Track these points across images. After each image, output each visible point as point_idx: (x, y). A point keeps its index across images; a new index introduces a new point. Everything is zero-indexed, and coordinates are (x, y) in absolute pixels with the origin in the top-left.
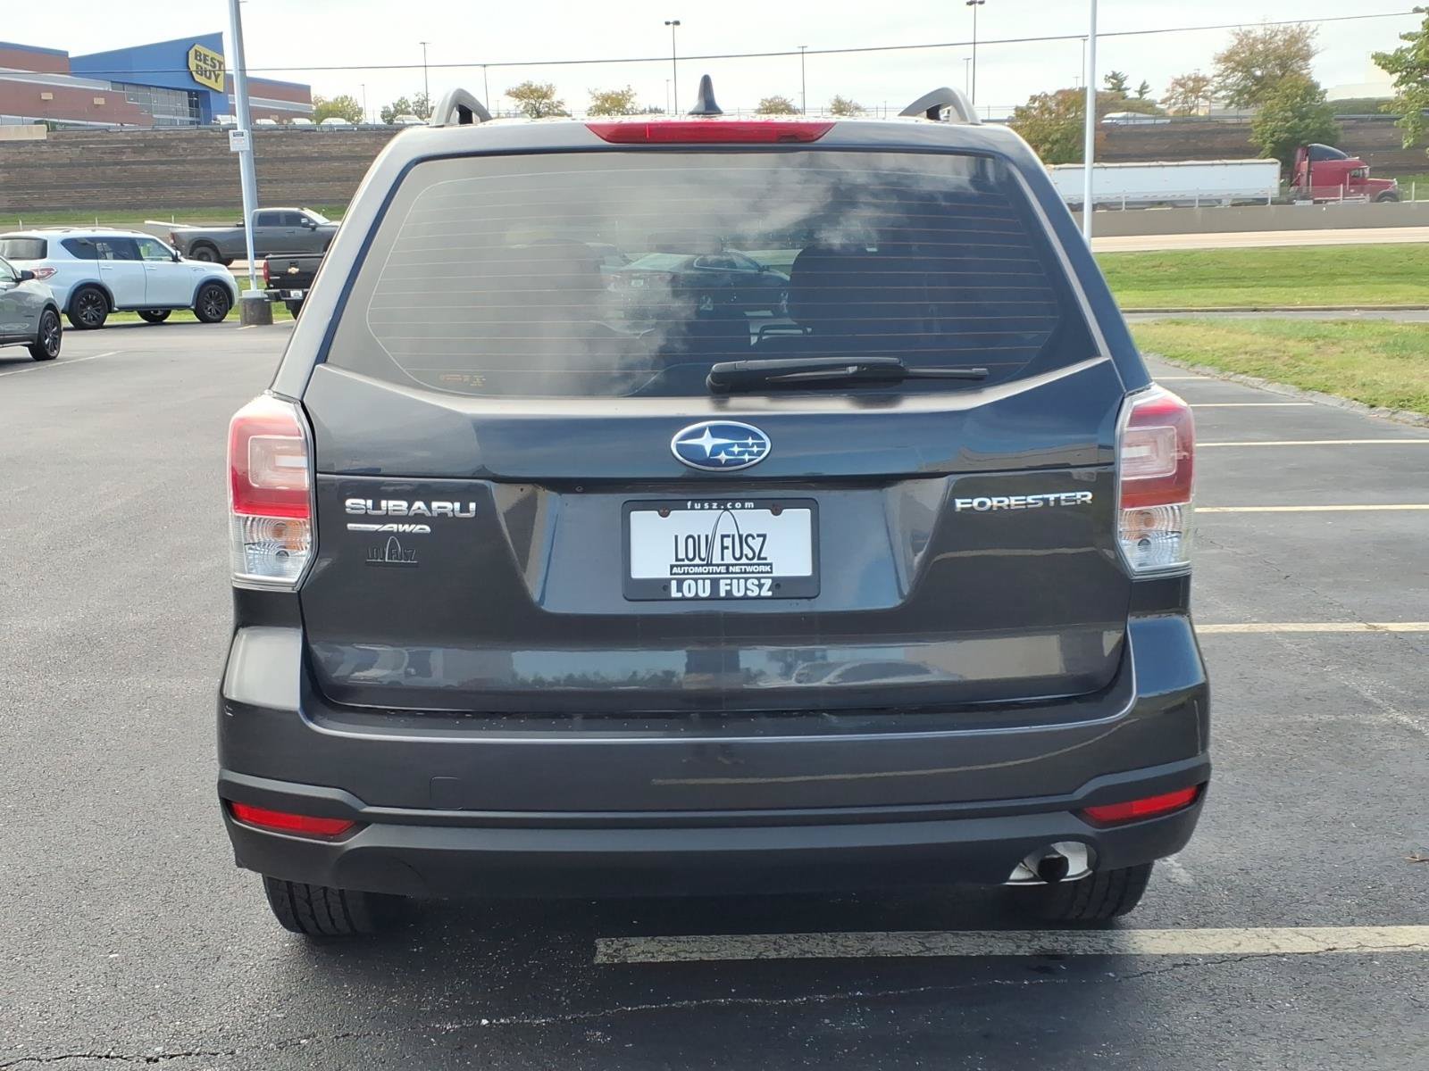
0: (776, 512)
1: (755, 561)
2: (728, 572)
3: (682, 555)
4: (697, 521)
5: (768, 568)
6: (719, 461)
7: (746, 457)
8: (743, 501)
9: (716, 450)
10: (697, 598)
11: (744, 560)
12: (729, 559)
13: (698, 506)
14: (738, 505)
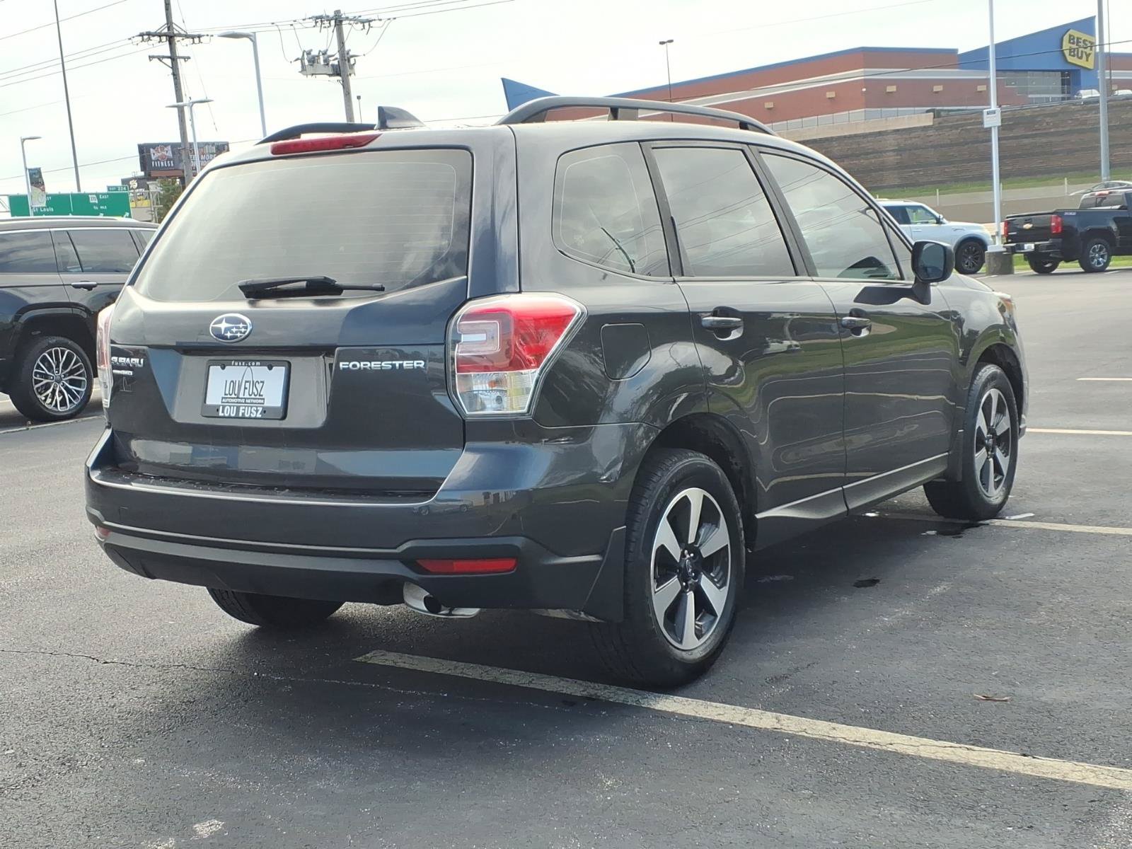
0: (270, 368)
1: (258, 397)
2: (245, 403)
3: (227, 392)
4: (236, 372)
5: (262, 401)
6: (227, 337)
7: (239, 335)
8: (256, 361)
9: (227, 330)
10: (230, 417)
11: (253, 396)
12: (247, 396)
13: (236, 364)
14: (253, 364)
